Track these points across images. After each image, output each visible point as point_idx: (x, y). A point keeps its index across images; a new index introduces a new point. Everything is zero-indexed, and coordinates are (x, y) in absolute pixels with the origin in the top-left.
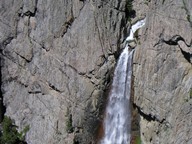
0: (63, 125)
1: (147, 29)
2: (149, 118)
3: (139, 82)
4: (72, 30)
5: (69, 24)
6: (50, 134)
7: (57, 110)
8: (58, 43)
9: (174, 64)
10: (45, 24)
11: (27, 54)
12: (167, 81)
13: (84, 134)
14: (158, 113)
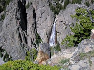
0: (45, 34)
1: (58, 20)
2: (58, 33)
3: (57, 27)
4: (47, 20)
7: (45, 31)
10: (43, 19)
11: (40, 23)
12: (61, 27)
13: (49, 35)
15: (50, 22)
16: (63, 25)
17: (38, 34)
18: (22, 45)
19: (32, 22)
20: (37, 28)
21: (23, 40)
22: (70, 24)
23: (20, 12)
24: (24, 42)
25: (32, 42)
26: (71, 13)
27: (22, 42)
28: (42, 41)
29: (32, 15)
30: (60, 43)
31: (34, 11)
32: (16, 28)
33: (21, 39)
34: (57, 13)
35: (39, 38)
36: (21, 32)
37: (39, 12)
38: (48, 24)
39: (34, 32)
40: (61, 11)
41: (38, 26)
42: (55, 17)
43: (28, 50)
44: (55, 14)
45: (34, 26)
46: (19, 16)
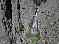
0: (28, 23)
1: (39, 11)
2: (39, 22)
3: (38, 18)
4: (29, 11)
5: (29, 10)
6: (26, 24)
7: (27, 21)
8: (28, 12)
9: (43, 15)
10: (26, 10)
11: (23, 14)
12: (42, 18)
13: (31, 24)
14: (41, 22)
15: (32, 12)
16: (44, 15)
17: (21, 23)
18: (7, 32)
19: (16, 12)
20: (21, 18)
21: (7, 28)
22: (50, 14)
23: (5, 3)
24: (8, 30)
25: (16, 30)
26: (52, 5)
27: (7, 30)
28: (24, 29)
29: (17, 6)
30: (41, 31)
31: (18, 2)
32: (2, 18)
33: (6, 27)
34: (39, 4)
35: (23, 26)
36: (6, 21)
37: (23, 4)
38: (31, 14)
39: (18, 22)
40: (42, 3)
41: (21, 16)
42: (37, 9)
43: (13, 37)
44: (37, 5)
45: (18, 16)
46: (4, 7)
